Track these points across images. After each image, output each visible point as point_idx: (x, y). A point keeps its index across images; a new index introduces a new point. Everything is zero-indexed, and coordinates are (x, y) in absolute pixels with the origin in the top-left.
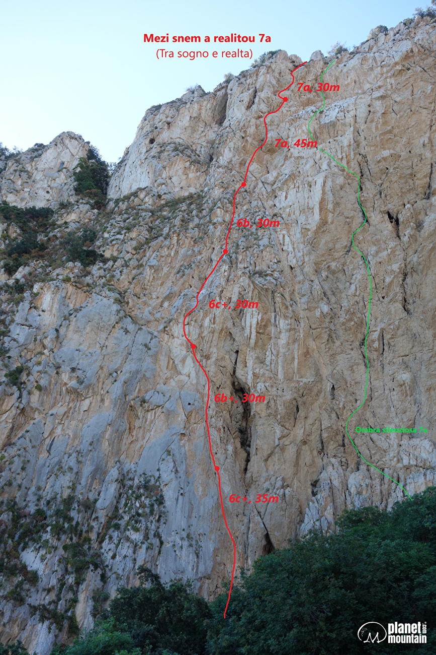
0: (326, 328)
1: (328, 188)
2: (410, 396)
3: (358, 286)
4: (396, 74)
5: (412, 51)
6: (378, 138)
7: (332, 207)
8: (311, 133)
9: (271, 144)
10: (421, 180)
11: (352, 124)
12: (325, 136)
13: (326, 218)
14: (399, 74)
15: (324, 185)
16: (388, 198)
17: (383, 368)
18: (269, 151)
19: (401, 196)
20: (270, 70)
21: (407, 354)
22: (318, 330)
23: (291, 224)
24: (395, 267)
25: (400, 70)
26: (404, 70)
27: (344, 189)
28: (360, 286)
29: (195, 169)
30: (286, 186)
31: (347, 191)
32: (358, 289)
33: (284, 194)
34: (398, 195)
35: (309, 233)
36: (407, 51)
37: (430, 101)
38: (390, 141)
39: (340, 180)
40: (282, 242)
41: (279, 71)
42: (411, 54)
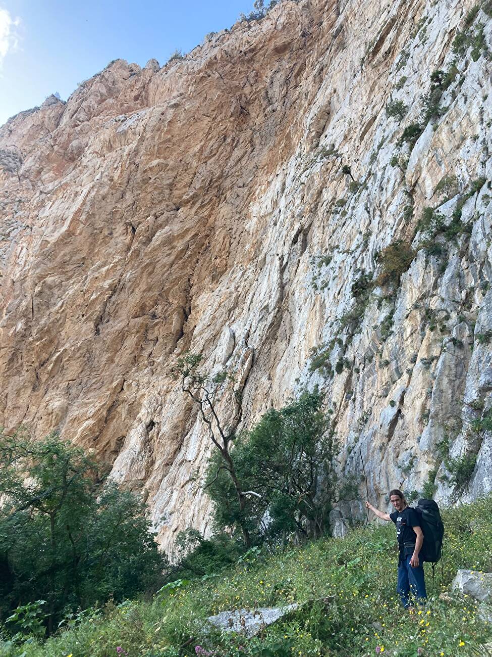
0: (13, 347)
1: (89, 198)
2: (54, 426)
3: (65, 302)
4: (198, 81)
5: (215, 58)
6: (156, 148)
7: (84, 219)
8: (106, 141)
9: (71, 153)
10: (180, 190)
11: (141, 133)
12: (118, 144)
13: (75, 229)
14: (200, 81)
15: (87, 195)
16: (138, 209)
17: (46, 392)
18: (70, 159)
19: (150, 207)
20: (103, 80)
21: (74, 378)
22: (6, 349)
23: (35, 236)
24: (106, 284)
25: (202, 77)
26: (205, 77)
27: (106, 199)
28: (67, 303)
29: (5, 176)
30: (55, 196)
31: (108, 201)
32: (64, 305)
33: (51, 203)
34: (146, 206)
35: (49, 245)
36: (210, 58)
37: (212, 108)
38: (168, 149)
39: (105, 190)
40: (18, 254)
41: (112, 80)
42: (215, 61)
